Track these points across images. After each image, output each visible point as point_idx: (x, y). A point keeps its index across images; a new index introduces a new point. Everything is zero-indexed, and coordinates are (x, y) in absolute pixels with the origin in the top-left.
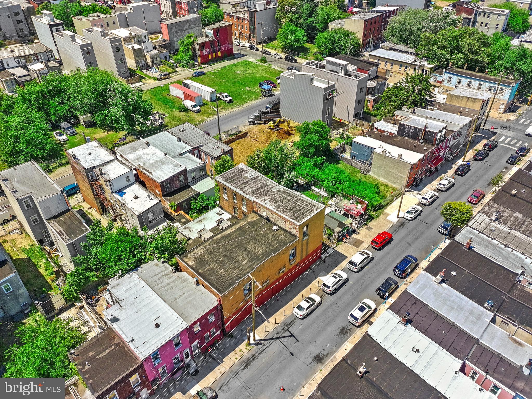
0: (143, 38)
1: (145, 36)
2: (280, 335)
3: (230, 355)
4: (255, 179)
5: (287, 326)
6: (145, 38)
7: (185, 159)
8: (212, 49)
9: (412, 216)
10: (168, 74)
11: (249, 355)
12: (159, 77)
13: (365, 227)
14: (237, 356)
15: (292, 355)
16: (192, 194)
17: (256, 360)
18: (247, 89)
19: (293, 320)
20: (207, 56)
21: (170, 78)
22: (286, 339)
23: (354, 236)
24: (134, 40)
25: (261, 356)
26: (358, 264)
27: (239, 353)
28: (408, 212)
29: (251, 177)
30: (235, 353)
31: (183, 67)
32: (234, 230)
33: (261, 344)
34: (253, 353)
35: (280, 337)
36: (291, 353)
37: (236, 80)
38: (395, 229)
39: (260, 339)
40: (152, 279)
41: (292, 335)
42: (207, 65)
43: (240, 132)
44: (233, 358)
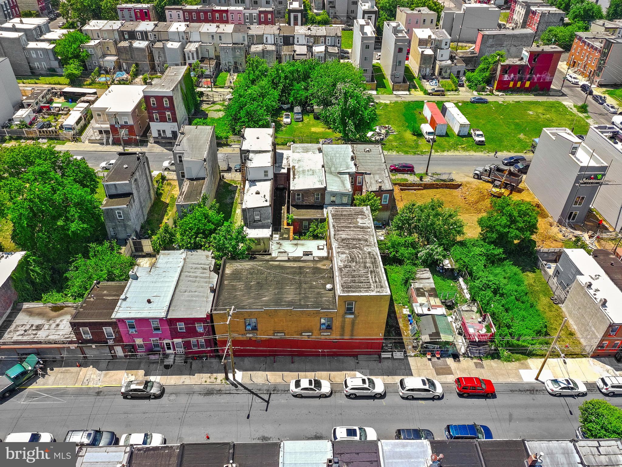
0: (444, 43)
1: (446, 43)
2: (258, 392)
3: (204, 374)
4: (362, 228)
5: (274, 391)
6: (446, 45)
7: (339, 179)
8: (518, 75)
9: (555, 389)
10: (443, 91)
11: (218, 387)
12: (429, 91)
13: (475, 360)
14: (208, 380)
15: (248, 417)
16: (318, 216)
17: (218, 396)
18: (522, 136)
19: (285, 391)
20: (508, 82)
21: (444, 95)
22: (260, 400)
23: (450, 361)
24: (432, 44)
25: (225, 395)
26: (407, 388)
27: (213, 379)
28: (555, 381)
29: (361, 225)
30: (210, 377)
31: (470, 88)
32: (295, 266)
33: (236, 387)
34: (222, 389)
35: (256, 395)
36: (249, 415)
37: (517, 121)
38: (514, 389)
39: (240, 381)
40: (191, 265)
41: (268, 402)
42: (501, 93)
43: (452, 180)
44: (204, 380)
